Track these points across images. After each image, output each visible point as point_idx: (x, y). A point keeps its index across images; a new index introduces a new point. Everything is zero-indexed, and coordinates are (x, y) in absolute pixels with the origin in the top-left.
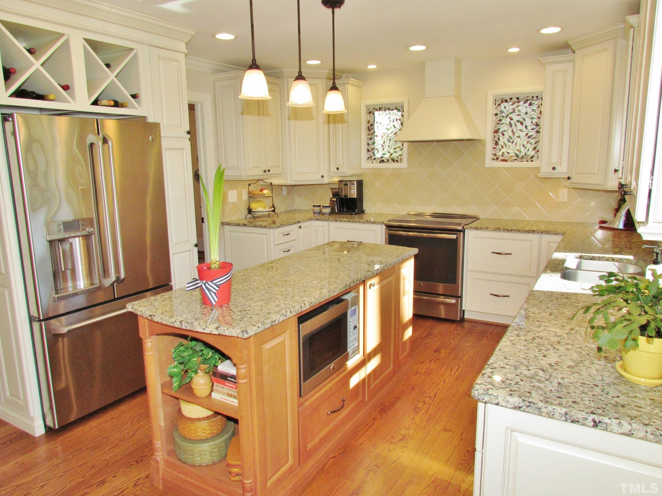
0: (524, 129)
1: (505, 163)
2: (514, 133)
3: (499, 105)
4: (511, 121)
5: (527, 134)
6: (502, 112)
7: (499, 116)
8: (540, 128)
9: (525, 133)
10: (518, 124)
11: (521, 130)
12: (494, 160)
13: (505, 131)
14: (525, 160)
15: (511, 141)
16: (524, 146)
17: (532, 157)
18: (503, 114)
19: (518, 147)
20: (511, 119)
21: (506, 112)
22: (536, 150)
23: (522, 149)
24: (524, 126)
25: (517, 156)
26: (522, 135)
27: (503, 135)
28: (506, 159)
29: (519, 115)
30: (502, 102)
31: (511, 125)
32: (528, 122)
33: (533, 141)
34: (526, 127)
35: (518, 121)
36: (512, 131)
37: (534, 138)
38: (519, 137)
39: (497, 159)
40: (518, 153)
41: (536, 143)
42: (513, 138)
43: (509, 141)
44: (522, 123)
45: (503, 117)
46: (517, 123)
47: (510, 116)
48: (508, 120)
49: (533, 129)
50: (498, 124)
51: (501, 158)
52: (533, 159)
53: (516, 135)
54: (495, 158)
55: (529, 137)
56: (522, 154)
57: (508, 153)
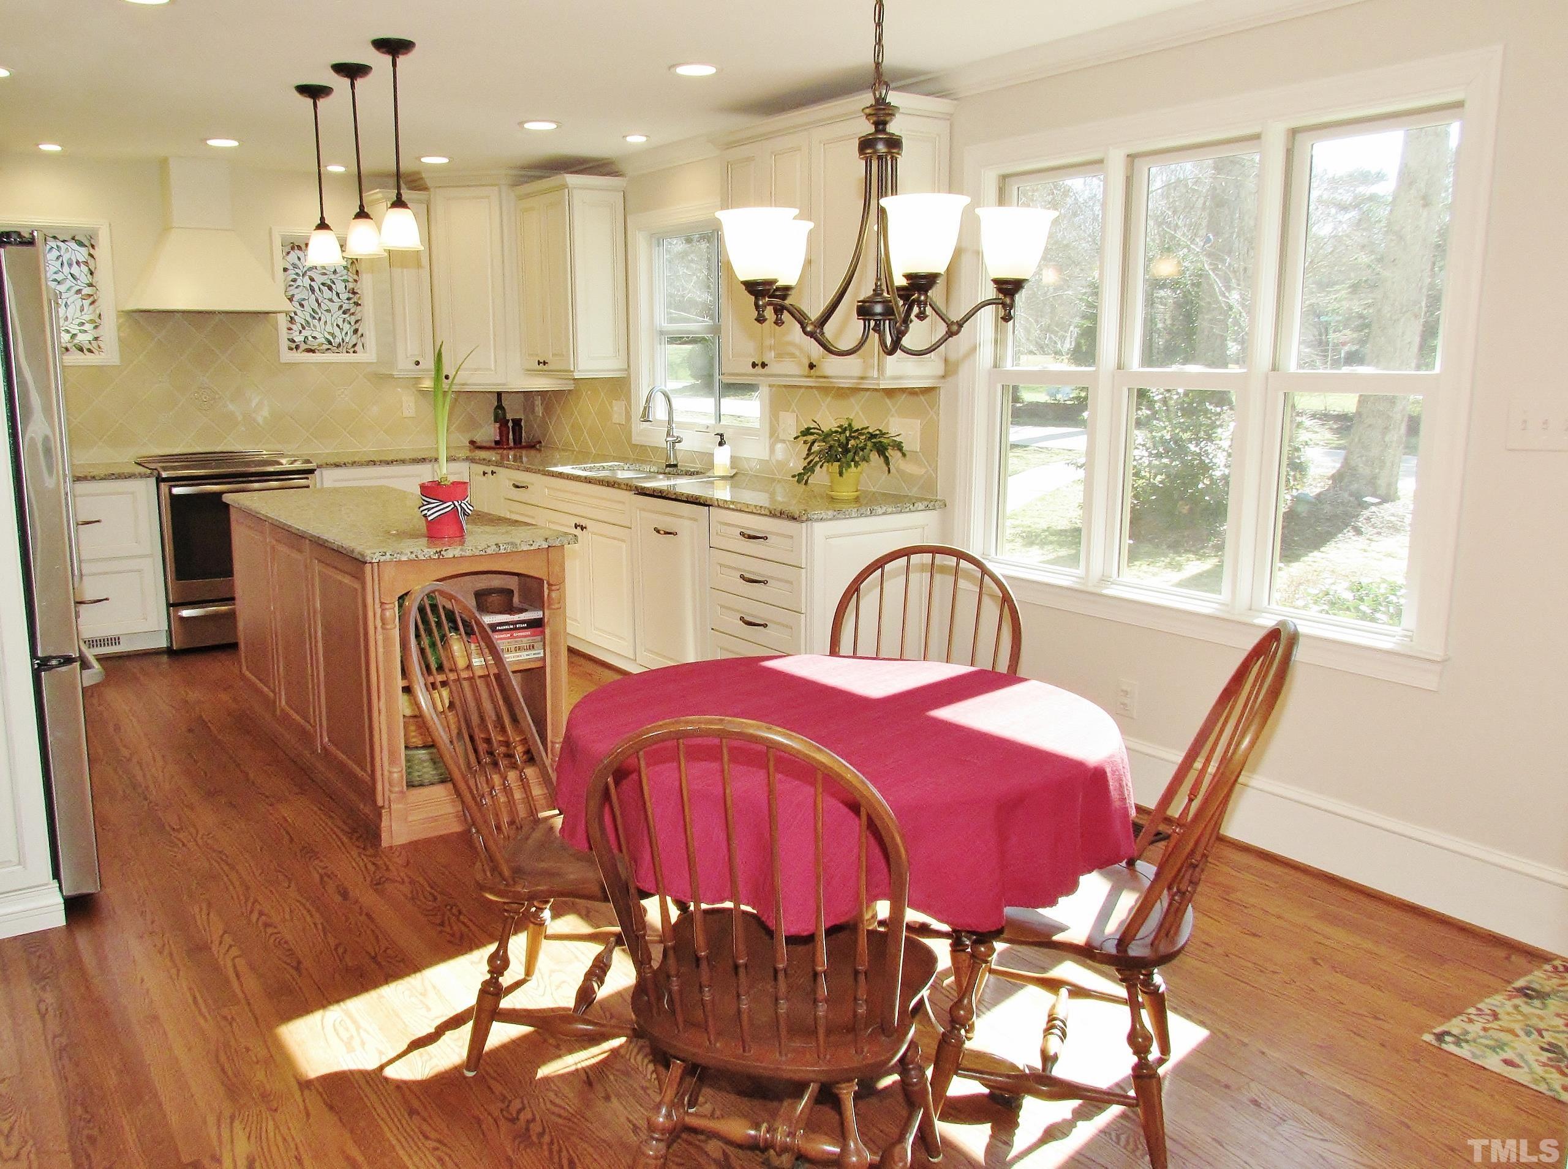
0: (335, 298)
1: (311, 354)
2: (319, 305)
3: (288, 253)
4: (312, 283)
5: (341, 307)
6: (295, 266)
7: (290, 272)
8: (359, 298)
9: (337, 305)
10: (325, 289)
11: (331, 300)
12: (291, 349)
13: (304, 299)
14: (345, 351)
15: (317, 317)
16: (338, 326)
17: (355, 345)
18: (298, 271)
19: (329, 328)
20: (312, 280)
21: (301, 267)
22: (359, 333)
23: (337, 331)
24: (334, 293)
25: (330, 343)
26: (334, 307)
27: (302, 306)
28: (313, 348)
29: (325, 274)
30: (293, 248)
31: (313, 290)
32: (340, 287)
33: (353, 319)
34: (338, 294)
35: (323, 284)
36: (317, 301)
37: (353, 314)
38: (328, 311)
39: (297, 347)
40: (330, 338)
41: (357, 322)
42: (318, 310)
43: (314, 318)
44: (330, 288)
45: (297, 274)
46: (321, 286)
47: (309, 273)
48: (307, 281)
49: (349, 299)
50: (290, 286)
51: (303, 346)
52: (356, 348)
53: (324, 307)
54: (293, 346)
55: (344, 313)
56: (338, 340)
57: (314, 338)
